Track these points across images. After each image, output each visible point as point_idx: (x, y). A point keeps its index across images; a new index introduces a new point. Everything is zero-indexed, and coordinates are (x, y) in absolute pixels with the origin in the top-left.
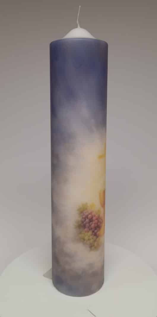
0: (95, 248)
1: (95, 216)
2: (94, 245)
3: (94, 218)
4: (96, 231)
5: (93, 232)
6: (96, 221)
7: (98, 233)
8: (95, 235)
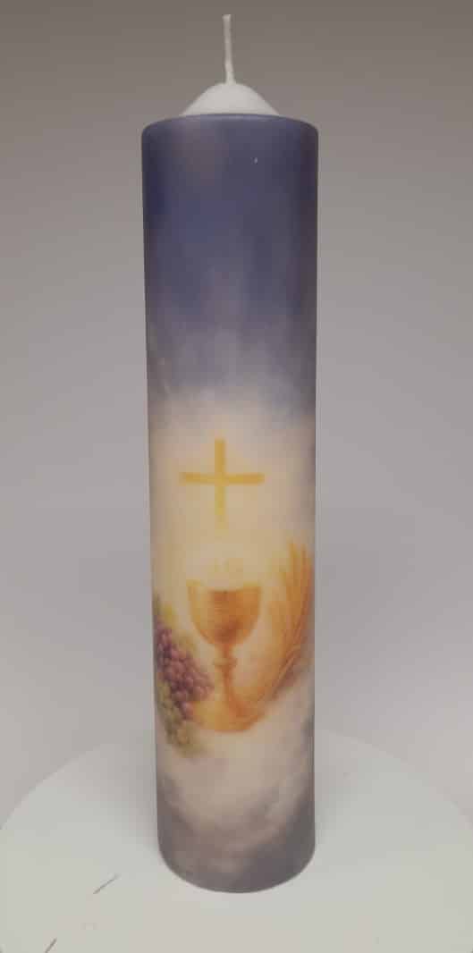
0: (180, 744)
1: (175, 647)
2: (176, 733)
3: (173, 653)
4: (179, 694)
5: (173, 690)
6: (179, 665)
7: (187, 705)
8: (178, 704)
